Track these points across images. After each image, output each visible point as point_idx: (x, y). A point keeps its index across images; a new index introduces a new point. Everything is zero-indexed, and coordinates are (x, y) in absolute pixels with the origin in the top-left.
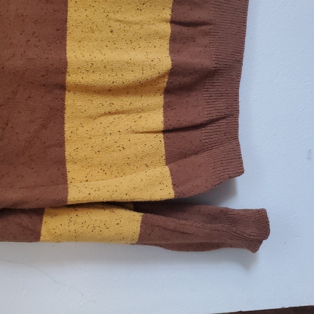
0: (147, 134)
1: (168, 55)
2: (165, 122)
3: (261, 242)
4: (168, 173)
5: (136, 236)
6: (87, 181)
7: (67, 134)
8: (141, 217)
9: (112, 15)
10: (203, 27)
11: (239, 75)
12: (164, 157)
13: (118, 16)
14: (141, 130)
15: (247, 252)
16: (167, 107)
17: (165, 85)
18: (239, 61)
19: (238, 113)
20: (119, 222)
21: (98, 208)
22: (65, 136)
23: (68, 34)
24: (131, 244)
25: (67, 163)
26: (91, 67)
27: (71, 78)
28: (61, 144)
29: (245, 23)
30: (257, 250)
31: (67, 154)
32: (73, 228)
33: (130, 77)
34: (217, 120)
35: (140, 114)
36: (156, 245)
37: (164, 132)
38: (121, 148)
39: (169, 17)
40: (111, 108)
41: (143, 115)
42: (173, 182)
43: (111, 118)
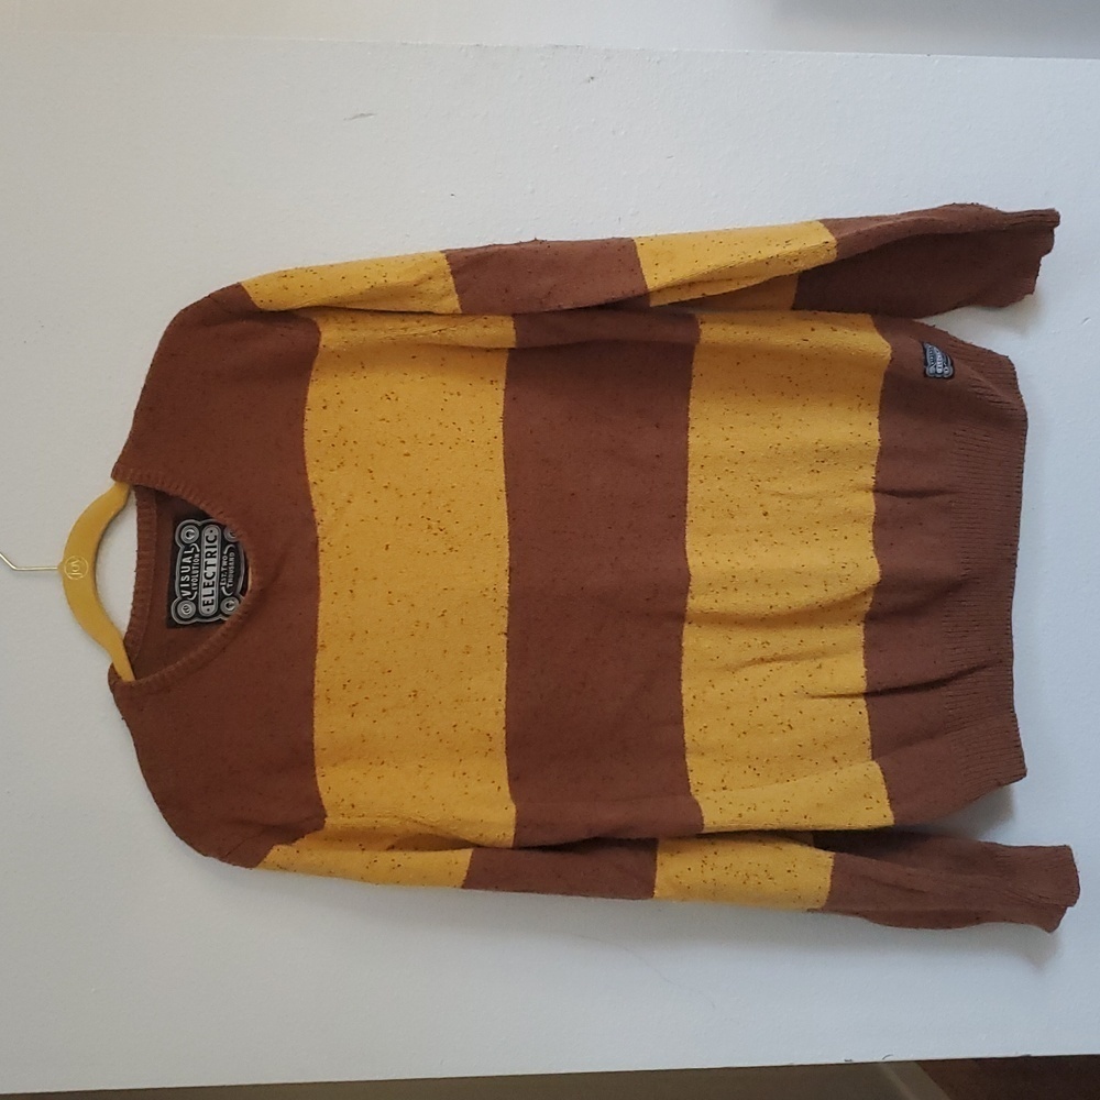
0: (834, 700)
1: (872, 554)
2: (869, 677)
3: (1063, 912)
4: (879, 777)
5: (824, 895)
6: (724, 789)
7: (687, 701)
8: (831, 860)
9: (765, 485)
10: (937, 499)
11: (1011, 586)
12: (869, 743)
13: (776, 486)
14: (823, 693)
15: (1036, 932)
16: (870, 647)
17: (867, 608)
18: (1009, 560)
19: (1012, 657)
20: (792, 868)
21: (752, 841)
22: (684, 704)
23: (687, 522)
24: (809, 910)
25: (687, 755)
26: (732, 582)
27: (696, 602)
28: (677, 720)
29: (1020, 487)
30: (1056, 928)
31: (687, 737)
32: (709, 875)
33: (802, 598)
34: (971, 671)
35: (819, 661)
36: (857, 914)
37: (866, 695)
38: (785, 728)
39: (872, 482)
40: (764, 650)
41: (826, 662)
42: (889, 794)
43: (764, 669)
